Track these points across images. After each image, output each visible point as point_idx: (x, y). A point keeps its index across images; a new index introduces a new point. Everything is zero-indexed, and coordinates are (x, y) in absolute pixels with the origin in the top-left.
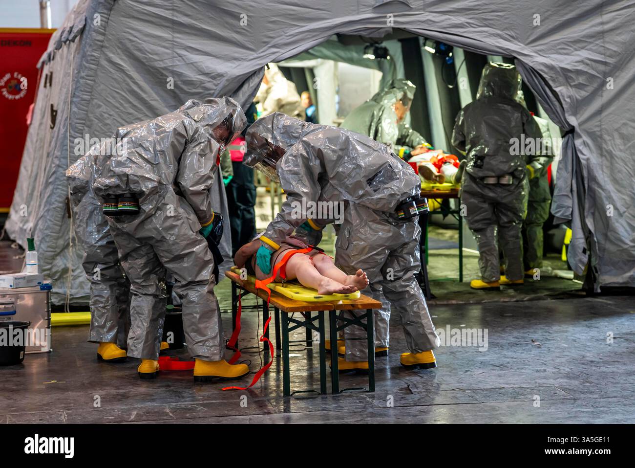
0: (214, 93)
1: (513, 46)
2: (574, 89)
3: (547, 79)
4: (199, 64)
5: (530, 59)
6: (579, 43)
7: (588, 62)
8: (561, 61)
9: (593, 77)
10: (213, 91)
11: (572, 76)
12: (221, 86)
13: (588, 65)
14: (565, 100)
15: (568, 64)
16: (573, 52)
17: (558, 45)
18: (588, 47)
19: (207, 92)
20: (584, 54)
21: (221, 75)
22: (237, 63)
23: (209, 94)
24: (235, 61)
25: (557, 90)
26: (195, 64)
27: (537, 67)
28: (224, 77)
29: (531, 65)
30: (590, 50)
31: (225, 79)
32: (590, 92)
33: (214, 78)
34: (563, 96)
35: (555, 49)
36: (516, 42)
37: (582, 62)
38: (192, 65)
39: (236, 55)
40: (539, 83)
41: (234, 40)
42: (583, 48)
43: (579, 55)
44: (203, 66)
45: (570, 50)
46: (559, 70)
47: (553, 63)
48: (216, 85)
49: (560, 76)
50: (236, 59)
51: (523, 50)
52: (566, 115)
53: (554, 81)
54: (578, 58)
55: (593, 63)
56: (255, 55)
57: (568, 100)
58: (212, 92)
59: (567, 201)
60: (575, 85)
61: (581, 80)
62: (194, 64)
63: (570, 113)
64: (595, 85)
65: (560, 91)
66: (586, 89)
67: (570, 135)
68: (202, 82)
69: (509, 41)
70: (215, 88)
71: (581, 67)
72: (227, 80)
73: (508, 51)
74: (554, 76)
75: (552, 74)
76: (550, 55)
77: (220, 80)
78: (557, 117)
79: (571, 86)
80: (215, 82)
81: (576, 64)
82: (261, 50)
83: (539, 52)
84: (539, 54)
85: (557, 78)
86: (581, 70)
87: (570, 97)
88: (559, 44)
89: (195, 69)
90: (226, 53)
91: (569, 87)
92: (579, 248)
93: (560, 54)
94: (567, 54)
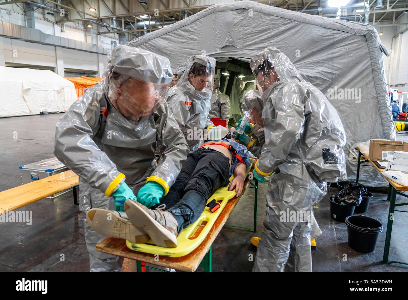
6: (318, 63)
7: (323, 73)
8: (308, 72)
9: (324, 81)
11: (313, 79)
13: (322, 74)
15: (312, 74)
18: (324, 65)
20: (321, 69)
30: (325, 67)
32: (323, 88)
35: (306, 66)
37: (319, 73)
42: (321, 66)
43: (318, 70)
45: (314, 67)
54: (318, 71)
55: (325, 73)
61: (318, 82)
64: (327, 85)
66: (321, 86)
71: (318, 75)
76: (303, 70)
81: (316, 74)
86: (318, 77)
88: (308, 64)
93: (308, 69)
94: (312, 69)
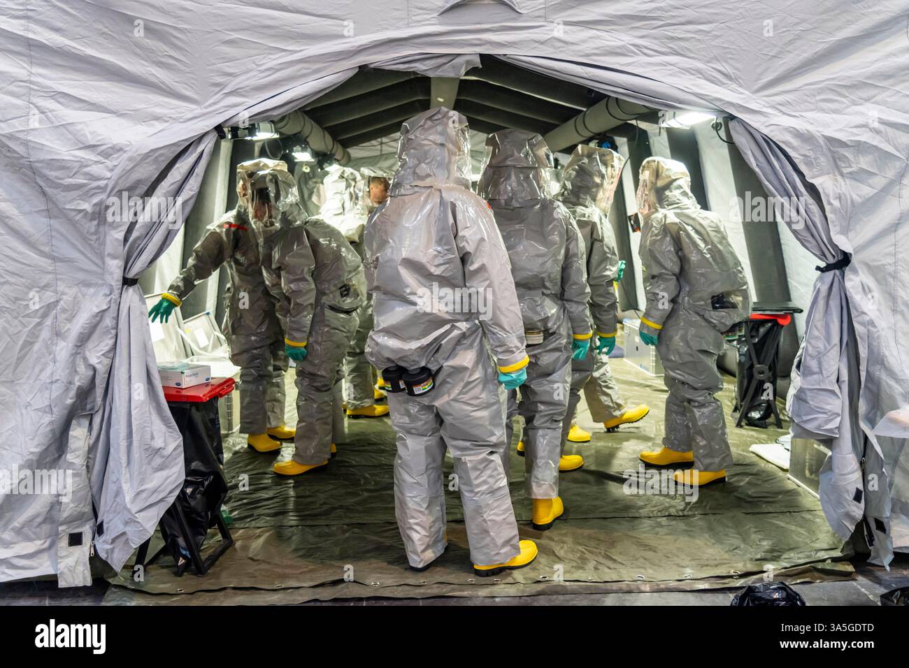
0: (107, 185)
1: (730, 95)
2: (847, 181)
3: (796, 161)
4: (79, 127)
5: (764, 119)
7: (879, 127)
8: (826, 125)
10: (105, 182)
11: (846, 154)
12: (118, 171)
13: (877, 132)
14: (830, 203)
15: (841, 130)
16: (848, 107)
17: (819, 93)
18: (879, 98)
19: (95, 184)
20: (871, 111)
21: (118, 149)
22: (159, 126)
23: (98, 187)
24: (155, 123)
25: (815, 182)
26: (71, 128)
27: (777, 136)
28: (125, 152)
29: (765, 131)
30: (883, 103)
31: (126, 156)
32: (879, 187)
33: (106, 155)
34: (827, 196)
35: (813, 101)
36: (734, 86)
37: (867, 126)
38: (64, 128)
39: (158, 111)
40: (782, 167)
41: (154, 80)
42: (868, 100)
43: (859, 114)
44: (87, 131)
45: (843, 103)
46: (821, 141)
47: (811, 128)
48: (112, 170)
49: (823, 154)
50: (157, 118)
51: (746, 102)
52: (832, 234)
53: (809, 164)
54: (859, 120)
56: (198, 110)
57: (836, 203)
58: (102, 183)
59: (830, 400)
60: (851, 173)
61: (864, 162)
62: (68, 127)
63: (838, 228)
64: (890, 174)
65: (821, 184)
66: (871, 181)
67: (837, 272)
68: (83, 164)
69: (721, 84)
70: (109, 175)
71: (865, 137)
72: (130, 159)
73: (718, 104)
74: (810, 154)
75: (806, 149)
76: (802, 114)
77: (118, 157)
78: (813, 236)
79: (842, 175)
80: (109, 163)
81: (855, 130)
82: (209, 102)
83: (780, 107)
84: (781, 111)
85: (815, 159)
86: (864, 143)
87: (839, 198)
88: (821, 91)
89: (71, 137)
90: (138, 107)
91: (839, 177)
92: (847, 491)
93: (823, 110)
94: (835, 111)
